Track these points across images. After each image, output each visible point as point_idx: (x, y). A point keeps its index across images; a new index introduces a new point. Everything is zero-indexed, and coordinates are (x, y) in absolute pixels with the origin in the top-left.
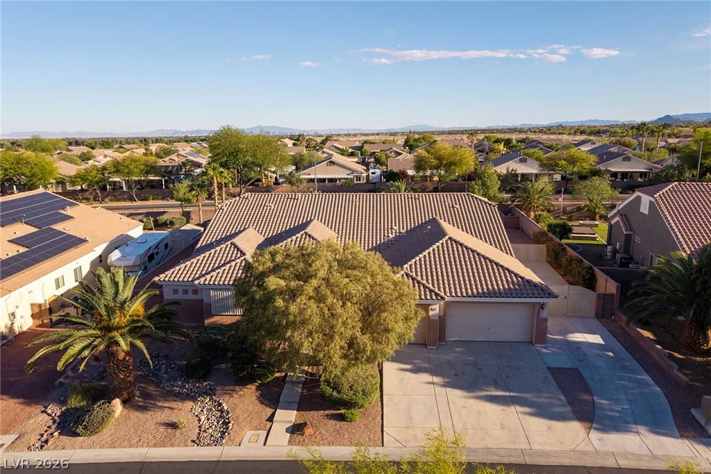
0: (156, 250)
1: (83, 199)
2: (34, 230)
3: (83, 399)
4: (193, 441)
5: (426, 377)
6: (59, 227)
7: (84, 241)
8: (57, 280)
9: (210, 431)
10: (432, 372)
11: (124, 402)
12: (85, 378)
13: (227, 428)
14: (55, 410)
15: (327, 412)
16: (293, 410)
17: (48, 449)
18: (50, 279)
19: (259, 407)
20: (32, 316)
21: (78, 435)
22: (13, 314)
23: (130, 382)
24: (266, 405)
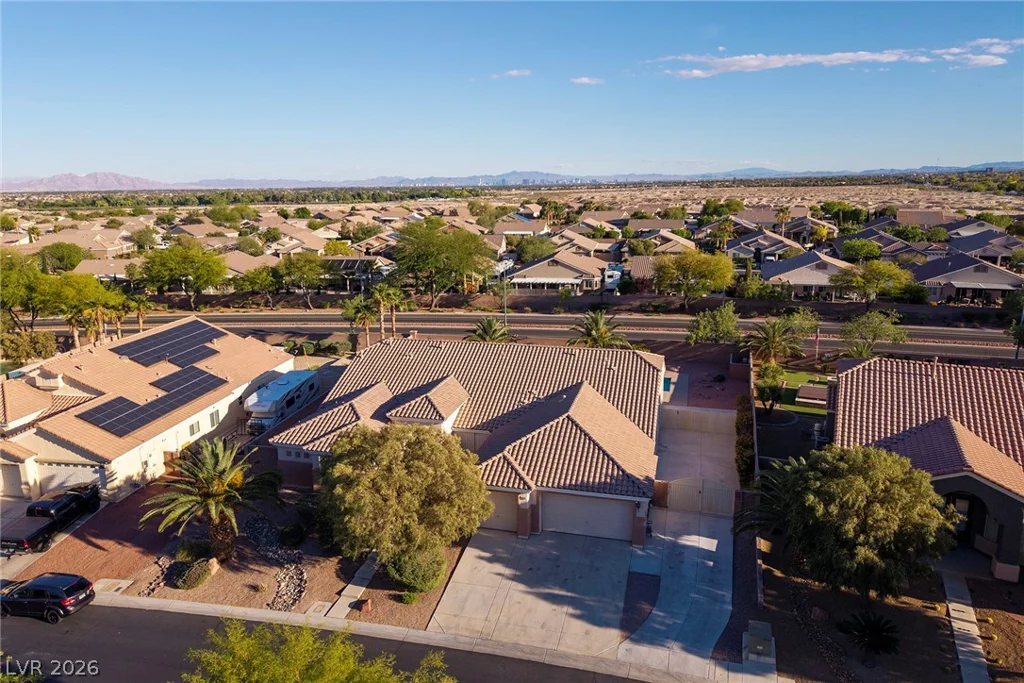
0: (298, 393)
1: (253, 303)
2: (178, 369)
3: (188, 556)
4: (268, 605)
5: (499, 568)
6: (201, 365)
7: (223, 382)
8: (192, 427)
9: (285, 597)
10: (506, 563)
11: (222, 562)
12: (197, 533)
13: (300, 597)
14: (165, 562)
15: (391, 592)
16: (362, 586)
17: (153, 597)
18: (184, 426)
19: (335, 579)
20: (165, 463)
21: (177, 587)
22: (146, 463)
23: (227, 543)
24: (341, 579)
